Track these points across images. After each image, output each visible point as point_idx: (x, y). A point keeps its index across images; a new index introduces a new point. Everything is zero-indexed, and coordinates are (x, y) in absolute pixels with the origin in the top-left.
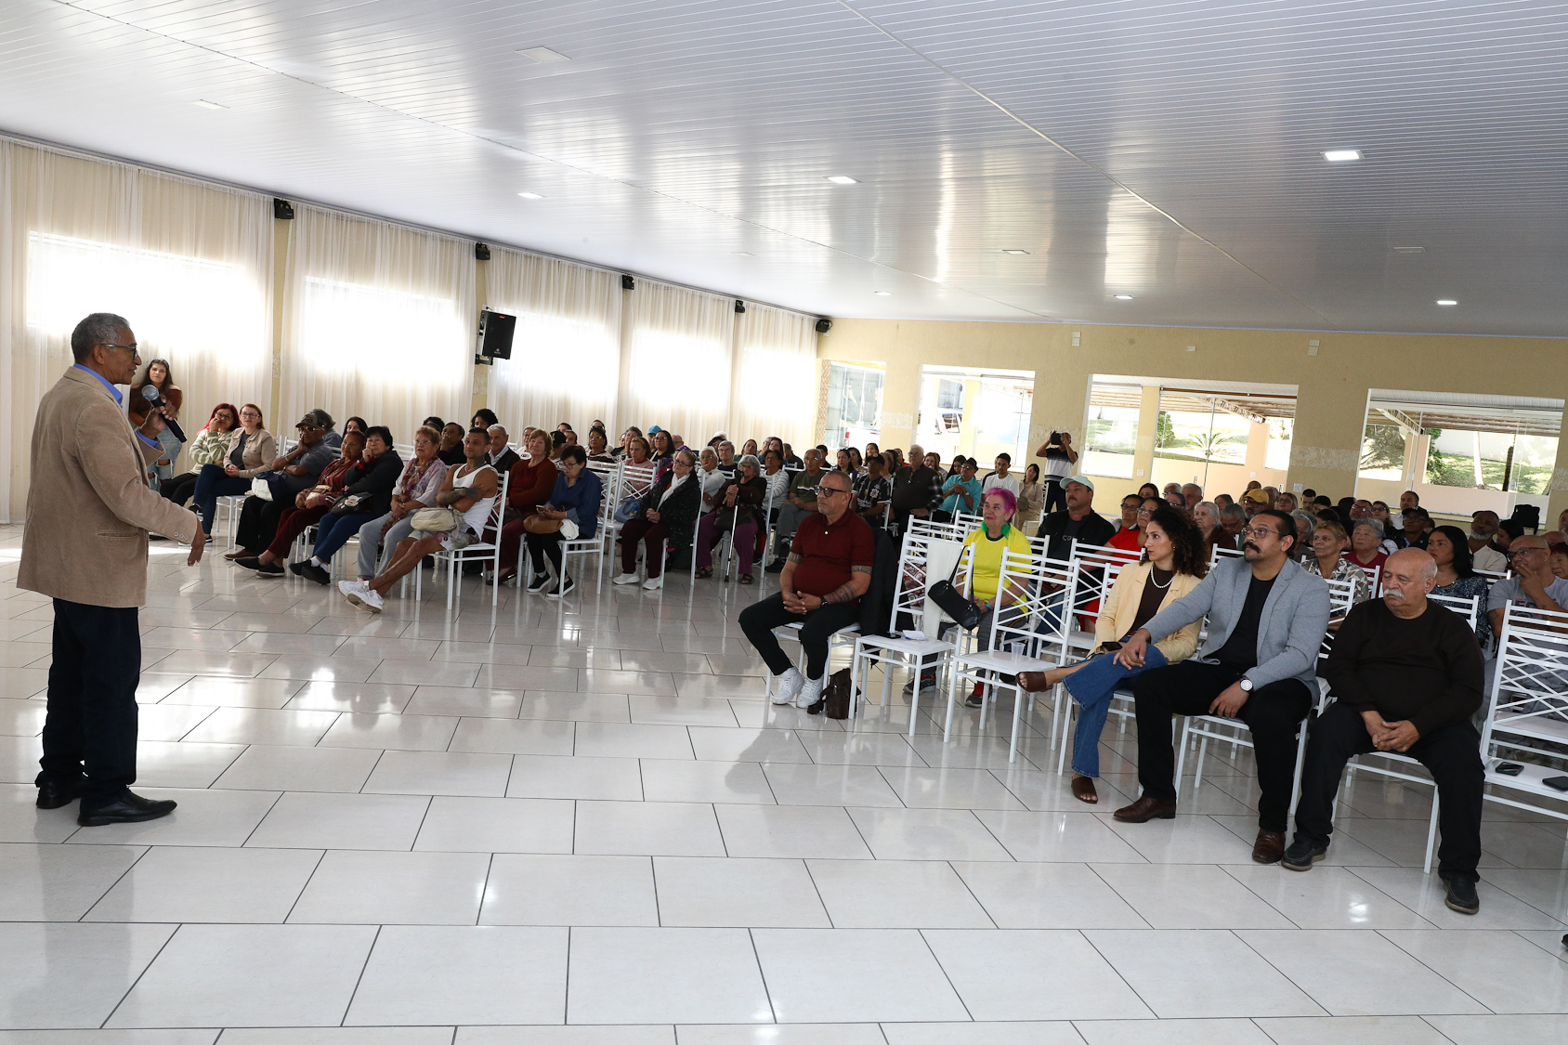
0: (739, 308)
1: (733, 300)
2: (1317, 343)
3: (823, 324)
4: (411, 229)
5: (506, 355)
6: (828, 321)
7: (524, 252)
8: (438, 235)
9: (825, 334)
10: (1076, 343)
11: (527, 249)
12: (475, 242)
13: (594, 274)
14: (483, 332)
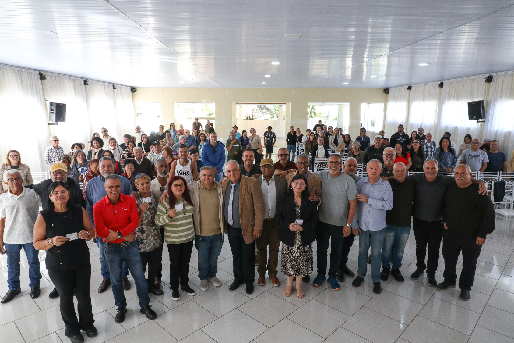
0: (114, 88)
1: (112, 85)
2: (294, 91)
3: (133, 90)
4: (16, 69)
5: (64, 120)
6: (134, 88)
7: (54, 75)
8: (26, 70)
9: (134, 93)
10: (227, 93)
11: (54, 73)
12: (39, 72)
13: (76, 80)
14: (55, 112)
